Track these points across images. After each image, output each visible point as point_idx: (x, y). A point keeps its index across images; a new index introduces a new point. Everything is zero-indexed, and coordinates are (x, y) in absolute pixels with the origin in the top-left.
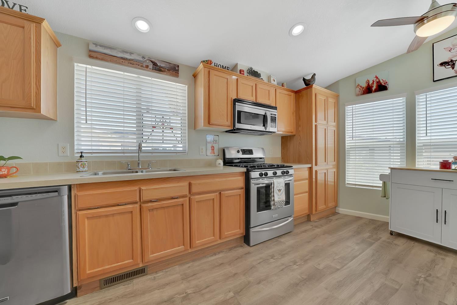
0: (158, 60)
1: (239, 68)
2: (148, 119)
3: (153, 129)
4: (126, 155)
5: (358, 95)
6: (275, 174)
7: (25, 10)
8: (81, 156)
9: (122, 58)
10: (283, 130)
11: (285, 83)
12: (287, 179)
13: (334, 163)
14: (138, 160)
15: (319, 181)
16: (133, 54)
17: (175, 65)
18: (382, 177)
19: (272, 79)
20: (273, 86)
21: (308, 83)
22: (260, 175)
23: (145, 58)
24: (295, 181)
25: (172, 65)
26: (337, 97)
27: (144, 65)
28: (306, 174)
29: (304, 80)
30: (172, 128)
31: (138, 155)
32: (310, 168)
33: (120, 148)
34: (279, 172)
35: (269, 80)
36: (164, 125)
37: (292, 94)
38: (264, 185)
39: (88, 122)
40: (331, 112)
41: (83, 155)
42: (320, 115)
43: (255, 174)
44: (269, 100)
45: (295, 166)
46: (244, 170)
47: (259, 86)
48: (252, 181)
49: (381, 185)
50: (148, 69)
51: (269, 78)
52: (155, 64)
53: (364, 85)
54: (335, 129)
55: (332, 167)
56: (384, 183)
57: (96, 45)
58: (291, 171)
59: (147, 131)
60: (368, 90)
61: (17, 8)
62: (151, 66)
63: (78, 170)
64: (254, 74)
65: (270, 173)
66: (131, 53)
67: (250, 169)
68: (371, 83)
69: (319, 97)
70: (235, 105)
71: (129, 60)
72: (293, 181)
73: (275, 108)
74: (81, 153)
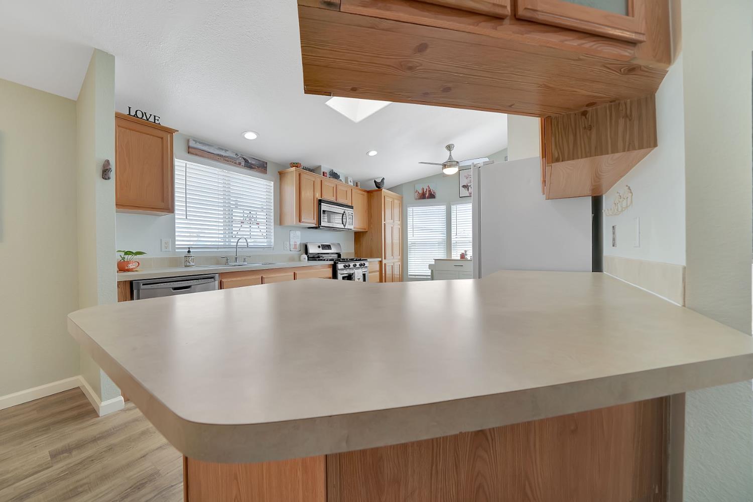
0: (250, 158)
1: (323, 170)
2: (238, 215)
3: (242, 224)
4: (219, 250)
5: (416, 199)
6: (355, 265)
7: (158, 120)
8: (189, 252)
9: (218, 155)
10: (357, 227)
11: (359, 183)
12: (364, 270)
13: (400, 257)
14: (235, 255)
15: (387, 276)
16: (228, 151)
17: (264, 162)
18: (430, 266)
19: (349, 180)
20: (350, 186)
21: (379, 185)
22: (344, 267)
23: (238, 156)
24: (369, 273)
25: (261, 163)
26: (401, 199)
27: (237, 162)
28: (377, 267)
29: (375, 182)
30: (258, 224)
31: (235, 250)
32: (380, 261)
33: (223, 244)
34: (358, 264)
35: (346, 181)
36: (251, 220)
37: (365, 194)
38: (347, 275)
39: (188, 218)
40: (397, 211)
41: (191, 250)
42: (388, 212)
43: (340, 266)
44: (347, 199)
45: (369, 260)
46: (332, 262)
47: (339, 188)
48: (339, 272)
49: (430, 274)
50: (241, 166)
51: (346, 179)
52: (246, 161)
53: (421, 192)
54: (400, 227)
55: (397, 260)
56: (432, 271)
57: (196, 142)
58: (367, 264)
59: (236, 226)
60: (423, 196)
61: (152, 119)
62: (243, 164)
63: (188, 264)
64: (335, 175)
65: (352, 265)
66: (226, 150)
67: (337, 261)
68: (425, 190)
69: (387, 199)
70: (321, 204)
71: (224, 157)
72: (368, 272)
73: (352, 207)
74: (189, 248)
